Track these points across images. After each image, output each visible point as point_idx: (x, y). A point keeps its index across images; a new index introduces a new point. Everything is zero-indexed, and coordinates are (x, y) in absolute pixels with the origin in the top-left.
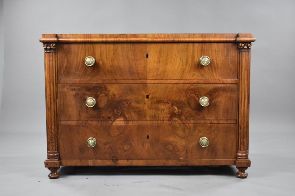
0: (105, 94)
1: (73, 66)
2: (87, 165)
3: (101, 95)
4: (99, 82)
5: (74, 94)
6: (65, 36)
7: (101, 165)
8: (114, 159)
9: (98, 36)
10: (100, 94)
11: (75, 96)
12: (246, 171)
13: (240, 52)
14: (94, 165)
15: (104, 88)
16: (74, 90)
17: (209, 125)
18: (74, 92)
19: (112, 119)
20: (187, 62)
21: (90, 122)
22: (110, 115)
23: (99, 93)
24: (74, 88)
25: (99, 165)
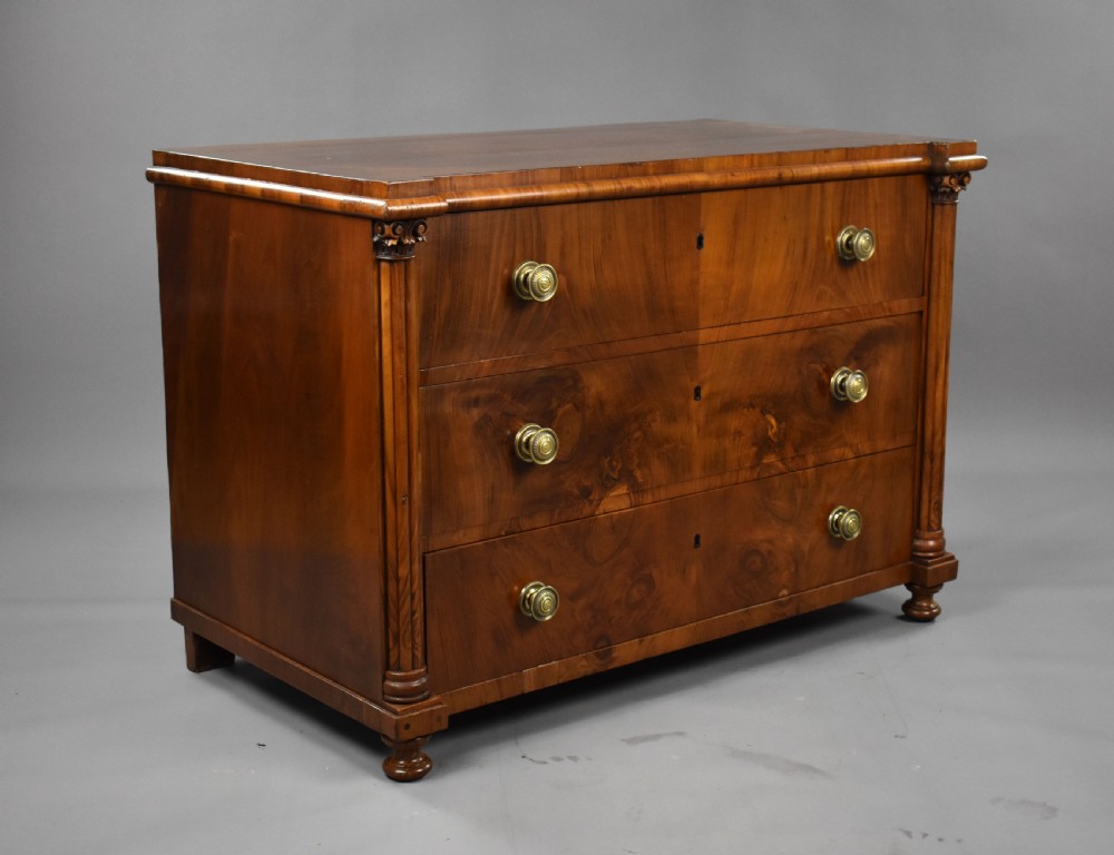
0: (575, 405)
1: (473, 308)
2: (518, 693)
3: (560, 412)
4: (558, 359)
5: (476, 419)
6: (448, 183)
7: (561, 681)
8: (600, 645)
9: (556, 175)
10: (559, 406)
11: (478, 428)
12: (937, 597)
13: (933, 205)
14: (541, 687)
15: (570, 382)
16: (476, 402)
17: (852, 462)
18: (476, 413)
19: (595, 496)
20: (805, 253)
21: (526, 524)
22: (587, 483)
23: (555, 404)
24: (474, 394)
25: (556, 683)
